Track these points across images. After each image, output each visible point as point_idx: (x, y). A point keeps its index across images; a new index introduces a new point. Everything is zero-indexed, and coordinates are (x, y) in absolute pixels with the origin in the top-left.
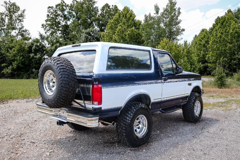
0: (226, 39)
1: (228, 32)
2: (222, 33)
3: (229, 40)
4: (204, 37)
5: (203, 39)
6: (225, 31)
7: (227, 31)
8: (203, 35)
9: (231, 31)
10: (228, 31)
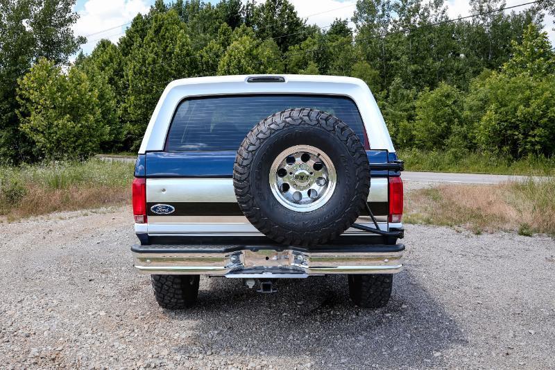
0: (166, 67)
1: (170, 53)
2: (156, 54)
3: (172, 69)
4: (111, 59)
5: (106, 63)
6: (164, 50)
7: (168, 50)
8: (108, 56)
9: (177, 50)
10: (170, 49)
